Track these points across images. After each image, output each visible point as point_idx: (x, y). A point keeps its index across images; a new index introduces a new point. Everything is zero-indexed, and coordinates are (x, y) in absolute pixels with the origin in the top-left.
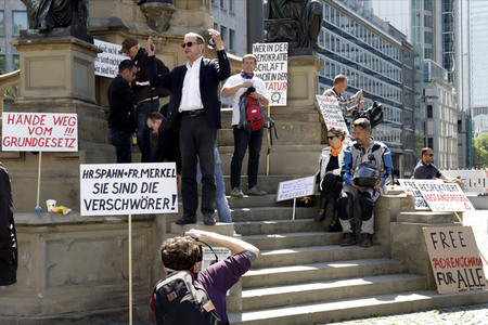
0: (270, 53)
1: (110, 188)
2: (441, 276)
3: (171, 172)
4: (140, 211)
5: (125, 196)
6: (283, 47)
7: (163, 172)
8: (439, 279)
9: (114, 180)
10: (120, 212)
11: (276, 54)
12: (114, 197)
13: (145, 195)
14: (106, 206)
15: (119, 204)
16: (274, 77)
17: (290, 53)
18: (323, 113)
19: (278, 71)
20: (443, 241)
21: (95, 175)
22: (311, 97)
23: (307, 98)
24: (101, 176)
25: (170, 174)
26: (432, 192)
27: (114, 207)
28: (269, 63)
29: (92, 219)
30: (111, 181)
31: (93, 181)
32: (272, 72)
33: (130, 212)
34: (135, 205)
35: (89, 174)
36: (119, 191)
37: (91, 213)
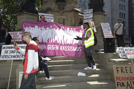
0: (88, 12)
1: (9, 52)
2: (119, 84)
3: (25, 47)
4: (15, 59)
5: (12, 54)
6: (92, 10)
7: (23, 47)
8: (118, 85)
9: (10, 49)
10: (10, 59)
11: (90, 12)
12: (9, 54)
13: (17, 54)
14: (7, 57)
15: (10, 57)
16: (89, 19)
17: (93, 12)
18: (102, 28)
19: (90, 17)
20: (122, 71)
21: (6, 48)
22: (99, 24)
23: (98, 24)
24: (7, 48)
25: (25, 48)
26: (130, 52)
27: (9, 57)
28: (88, 15)
29: (2, 61)
30: (9, 50)
31: (5, 50)
32: (89, 17)
33: (13, 59)
34: (14, 57)
35: (4, 48)
36: (11, 53)
37: (3, 59)
